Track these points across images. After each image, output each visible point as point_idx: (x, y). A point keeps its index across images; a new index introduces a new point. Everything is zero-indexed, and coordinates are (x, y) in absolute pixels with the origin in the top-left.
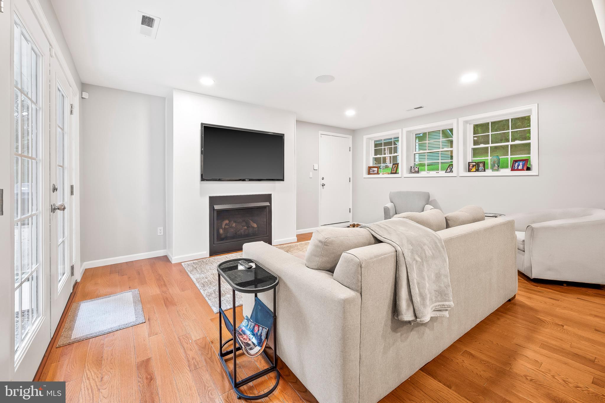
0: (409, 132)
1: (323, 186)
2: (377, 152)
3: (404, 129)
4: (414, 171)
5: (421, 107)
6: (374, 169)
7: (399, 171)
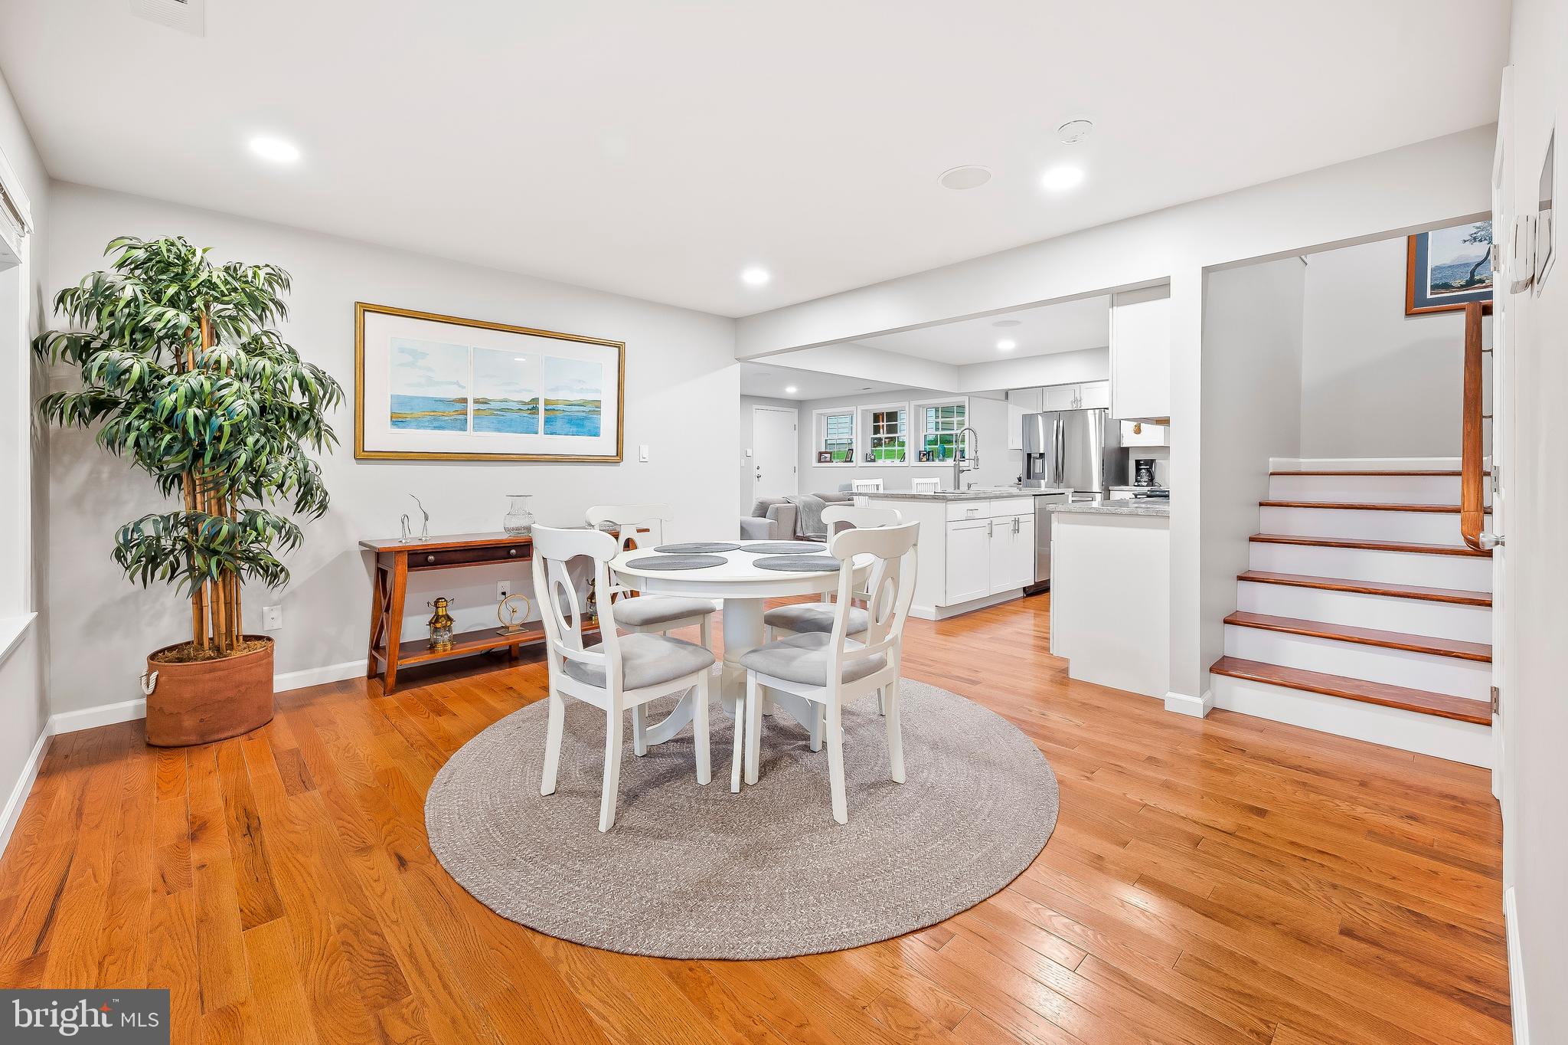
0: (864, 411)
1: (758, 477)
4: (869, 459)
6: (826, 455)
7: (854, 459)
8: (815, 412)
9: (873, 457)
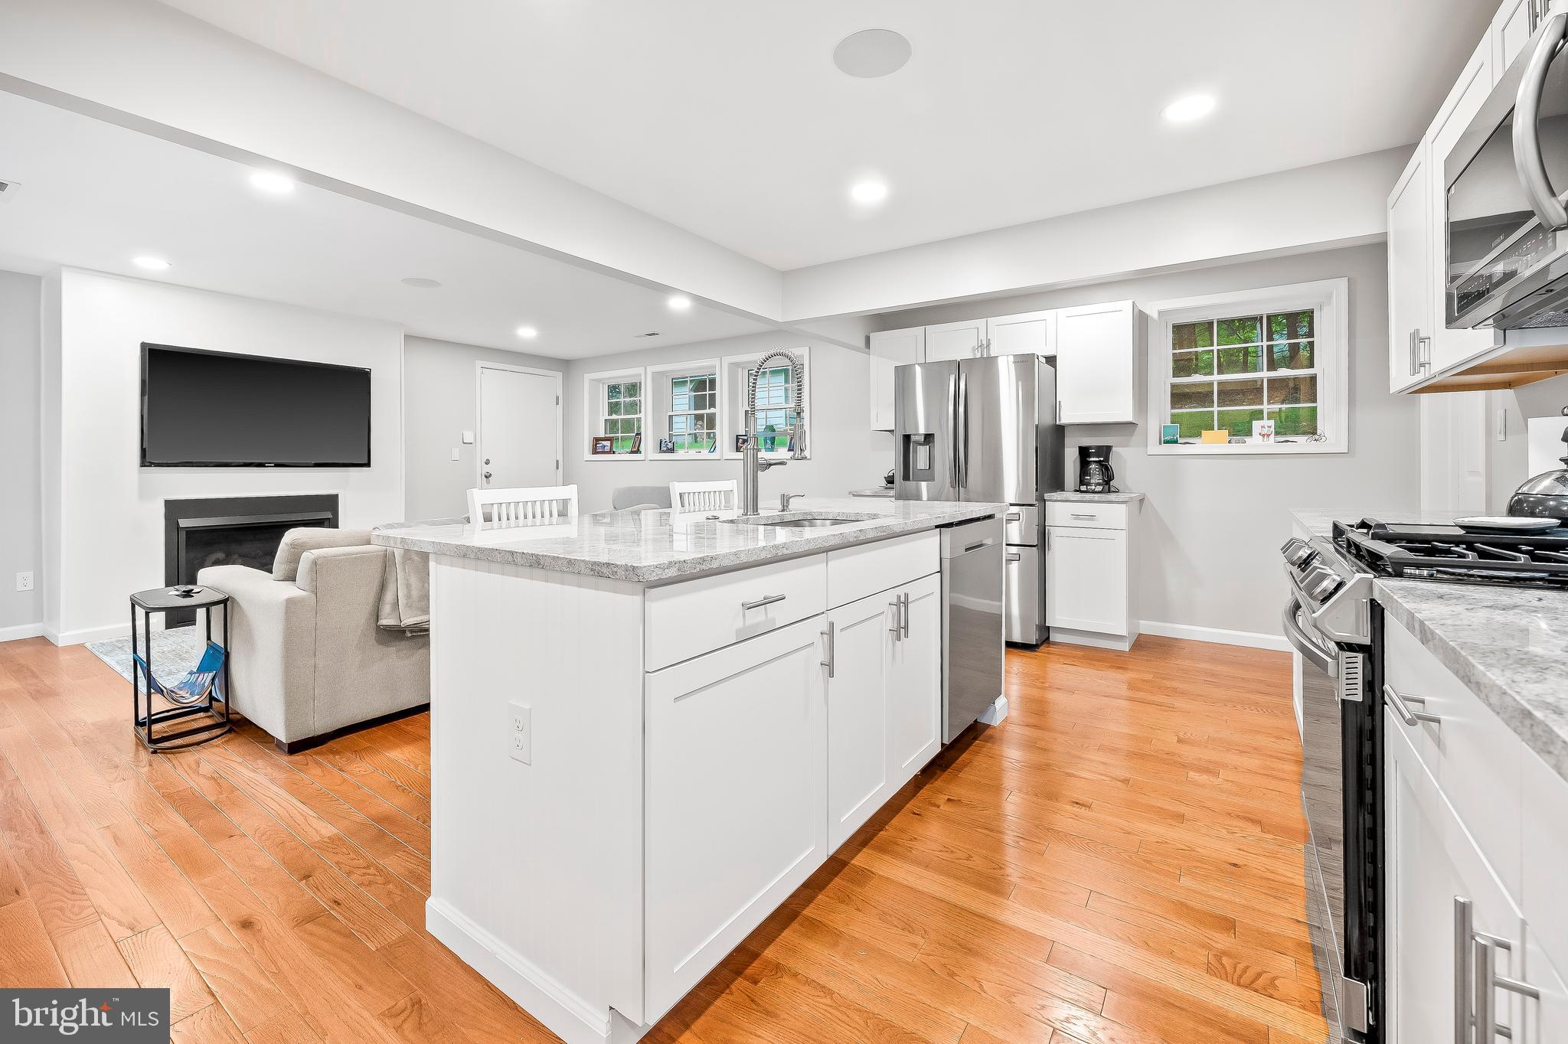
0: (657, 376)
1: (486, 477)
2: (613, 408)
3: (648, 367)
4: (665, 449)
5: (654, 334)
6: (605, 443)
7: (642, 448)
8: (588, 377)
9: (670, 446)
